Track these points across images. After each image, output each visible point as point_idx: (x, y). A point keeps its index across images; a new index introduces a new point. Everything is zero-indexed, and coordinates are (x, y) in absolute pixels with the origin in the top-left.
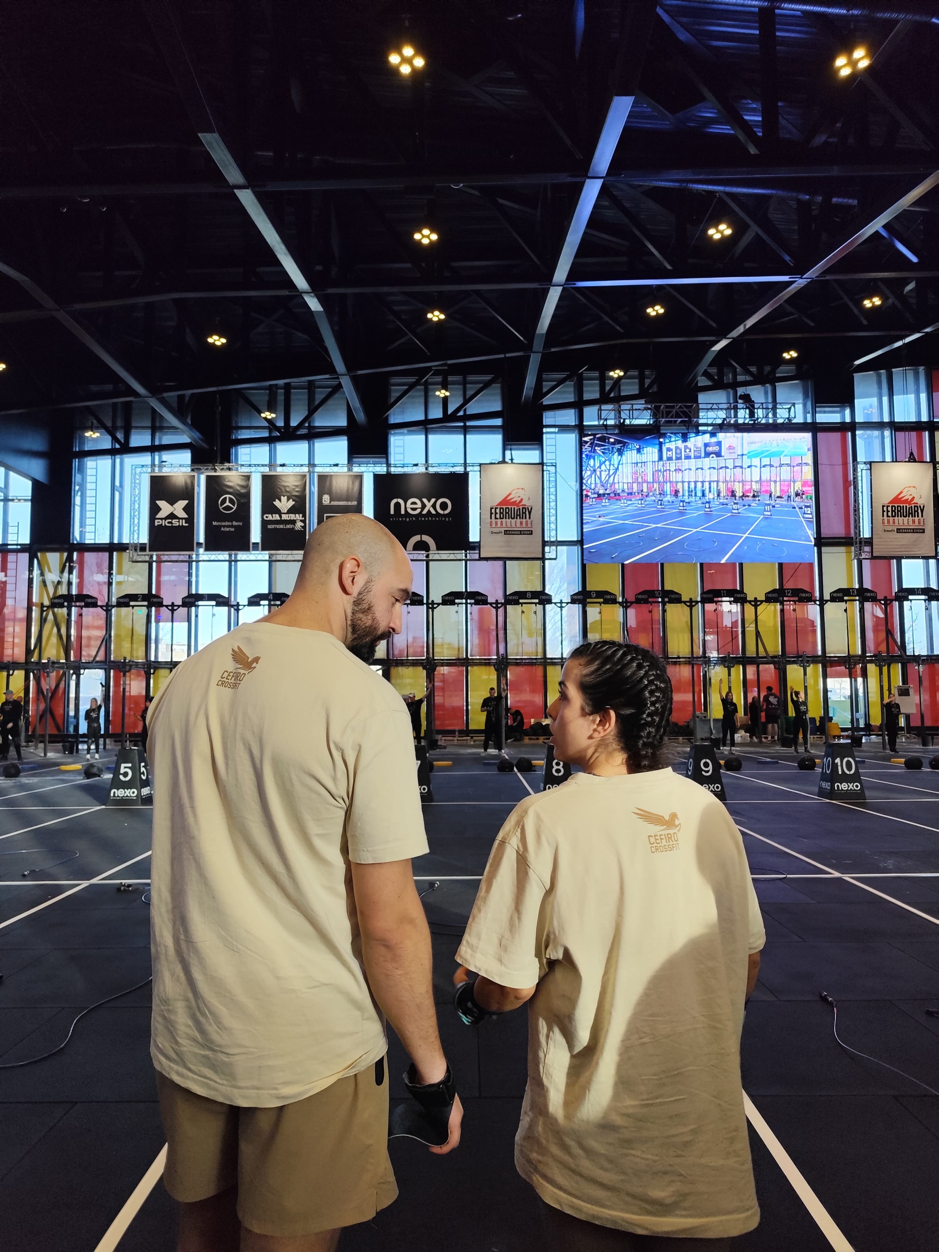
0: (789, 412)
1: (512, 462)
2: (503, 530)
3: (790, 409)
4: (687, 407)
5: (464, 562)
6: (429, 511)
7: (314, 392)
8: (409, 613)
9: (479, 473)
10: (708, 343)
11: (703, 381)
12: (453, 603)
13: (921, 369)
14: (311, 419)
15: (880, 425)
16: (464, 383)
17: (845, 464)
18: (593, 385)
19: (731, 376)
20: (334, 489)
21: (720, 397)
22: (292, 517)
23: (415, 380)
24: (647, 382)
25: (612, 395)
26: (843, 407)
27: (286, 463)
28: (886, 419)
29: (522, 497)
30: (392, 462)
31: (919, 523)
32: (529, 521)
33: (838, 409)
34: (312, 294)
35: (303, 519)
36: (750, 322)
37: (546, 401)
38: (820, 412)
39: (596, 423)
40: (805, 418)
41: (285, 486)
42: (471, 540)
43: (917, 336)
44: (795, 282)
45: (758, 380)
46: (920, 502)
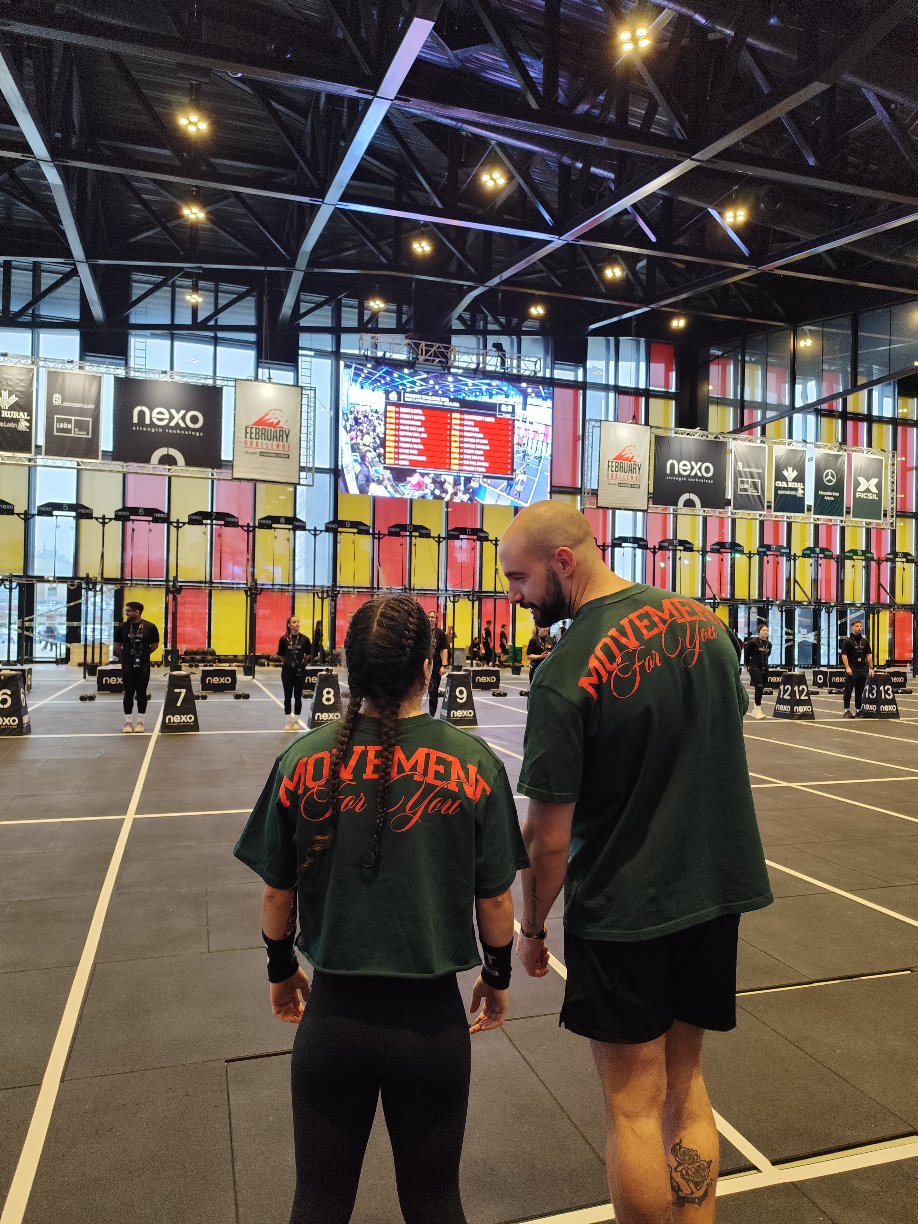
0: (535, 365)
1: (270, 381)
2: (258, 451)
3: (536, 362)
4: (444, 348)
5: (210, 481)
6: (177, 423)
7: (40, 277)
8: (150, 530)
9: (234, 388)
10: (465, 288)
11: (456, 325)
12: (200, 523)
13: (642, 340)
14: (36, 306)
15: (606, 388)
16: (216, 292)
17: (575, 420)
18: (352, 313)
19: (482, 323)
20: (67, 389)
21: (470, 341)
22: (15, 415)
23: (161, 280)
24: (405, 318)
25: (370, 326)
26: (577, 367)
27: (9, 352)
28: (612, 382)
29: (280, 418)
30: (132, 365)
31: (636, 479)
32: (286, 444)
33: (572, 368)
34: (52, 164)
35: (29, 418)
36: (507, 274)
37: (303, 323)
38: (558, 369)
39: (356, 352)
40: (545, 373)
41: (6, 379)
42: (223, 458)
43: (646, 309)
44: (552, 242)
45: (506, 331)
46: (638, 460)
